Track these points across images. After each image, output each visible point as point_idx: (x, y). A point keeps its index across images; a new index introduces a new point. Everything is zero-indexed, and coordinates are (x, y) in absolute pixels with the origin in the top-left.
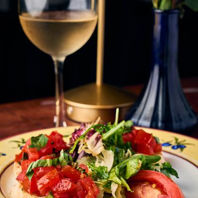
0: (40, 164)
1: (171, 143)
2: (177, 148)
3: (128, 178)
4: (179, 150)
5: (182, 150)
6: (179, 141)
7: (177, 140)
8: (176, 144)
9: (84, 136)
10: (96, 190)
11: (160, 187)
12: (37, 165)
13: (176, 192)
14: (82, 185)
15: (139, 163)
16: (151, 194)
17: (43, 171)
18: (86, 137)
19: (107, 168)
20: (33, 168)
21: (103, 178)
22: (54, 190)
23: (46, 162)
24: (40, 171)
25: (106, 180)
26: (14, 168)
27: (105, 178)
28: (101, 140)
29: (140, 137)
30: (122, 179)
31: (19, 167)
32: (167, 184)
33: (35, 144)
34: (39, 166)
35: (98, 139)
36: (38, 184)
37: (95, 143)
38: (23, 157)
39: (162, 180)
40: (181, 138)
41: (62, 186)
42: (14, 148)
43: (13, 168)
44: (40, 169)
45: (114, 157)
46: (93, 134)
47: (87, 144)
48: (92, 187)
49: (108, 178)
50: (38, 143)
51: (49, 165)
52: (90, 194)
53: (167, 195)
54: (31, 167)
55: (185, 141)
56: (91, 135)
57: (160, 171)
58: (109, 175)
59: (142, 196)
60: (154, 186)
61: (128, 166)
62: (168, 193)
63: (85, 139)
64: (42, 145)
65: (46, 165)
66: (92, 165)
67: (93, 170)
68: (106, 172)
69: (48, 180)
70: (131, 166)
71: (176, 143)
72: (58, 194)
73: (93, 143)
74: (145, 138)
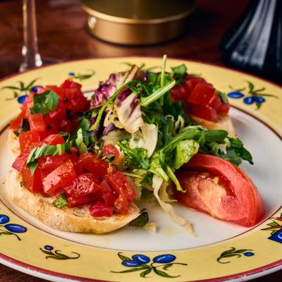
0: (47, 151)
1: (243, 92)
2: (252, 103)
3: (178, 168)
4: (254, 105)
5: (259, 107)
6: (255, 89)
7: (251, 86)
8: (250, 95)
9: (114, 100)
10: (130, 193)
11: (225, 182)
12: (43, 154)
13: (249, 194)
14: (110, 184)
15: (195, 148)
16: (211, 193)
17: (51, 162)
18: (117, 100)
19: (146, 151)
20: (36, 157)
21: (141, 167)
22: (69, 192)
23: (56, 149)
24: (47, 162)
25: (146, 172)
26: (9, 140)
27: (143, 167)
28: (138, 107)
29: (197, 94)
30: (169, 169)
31: (16, 139)
32: (236, 180)
33: (40, 106)
34: (46, 154)
35: (134, 105)
36: (44, 183)
37: (129, 112)
38: (21, 124)
39: (229, 173)
40: (259, 84)
41: (79, 188)
42: (8, 100)
43: (7, 138)
44: (48, 159)
45: (159, 133)
46: (127, 96)
47: (118, 113)
48: (124, 188)
49: (149, 168)
50: (44, 105)
51: (60, 153)
52: (122, 199)
53: (235, 196)
54: (34, 155)
55: (263, 89)
56: (124, 97)
57: (225, 152)
58: (149, 163)
59: (198, 193)
60: (216, 180)
61: (179, 150)
62: (237, 194)
63: (115, 106)
64: (50, 107)
65: (56, 153)
66: (124, 145)
67: (126, 155)
68: (146, 158)
69: (59, 179)
70: (183, 151)
71: (250, 92)
72: (74, 198)
73: (126, 111)
74: (205, 96)
